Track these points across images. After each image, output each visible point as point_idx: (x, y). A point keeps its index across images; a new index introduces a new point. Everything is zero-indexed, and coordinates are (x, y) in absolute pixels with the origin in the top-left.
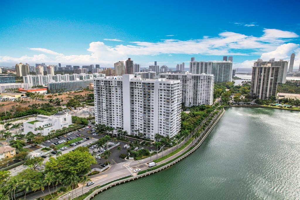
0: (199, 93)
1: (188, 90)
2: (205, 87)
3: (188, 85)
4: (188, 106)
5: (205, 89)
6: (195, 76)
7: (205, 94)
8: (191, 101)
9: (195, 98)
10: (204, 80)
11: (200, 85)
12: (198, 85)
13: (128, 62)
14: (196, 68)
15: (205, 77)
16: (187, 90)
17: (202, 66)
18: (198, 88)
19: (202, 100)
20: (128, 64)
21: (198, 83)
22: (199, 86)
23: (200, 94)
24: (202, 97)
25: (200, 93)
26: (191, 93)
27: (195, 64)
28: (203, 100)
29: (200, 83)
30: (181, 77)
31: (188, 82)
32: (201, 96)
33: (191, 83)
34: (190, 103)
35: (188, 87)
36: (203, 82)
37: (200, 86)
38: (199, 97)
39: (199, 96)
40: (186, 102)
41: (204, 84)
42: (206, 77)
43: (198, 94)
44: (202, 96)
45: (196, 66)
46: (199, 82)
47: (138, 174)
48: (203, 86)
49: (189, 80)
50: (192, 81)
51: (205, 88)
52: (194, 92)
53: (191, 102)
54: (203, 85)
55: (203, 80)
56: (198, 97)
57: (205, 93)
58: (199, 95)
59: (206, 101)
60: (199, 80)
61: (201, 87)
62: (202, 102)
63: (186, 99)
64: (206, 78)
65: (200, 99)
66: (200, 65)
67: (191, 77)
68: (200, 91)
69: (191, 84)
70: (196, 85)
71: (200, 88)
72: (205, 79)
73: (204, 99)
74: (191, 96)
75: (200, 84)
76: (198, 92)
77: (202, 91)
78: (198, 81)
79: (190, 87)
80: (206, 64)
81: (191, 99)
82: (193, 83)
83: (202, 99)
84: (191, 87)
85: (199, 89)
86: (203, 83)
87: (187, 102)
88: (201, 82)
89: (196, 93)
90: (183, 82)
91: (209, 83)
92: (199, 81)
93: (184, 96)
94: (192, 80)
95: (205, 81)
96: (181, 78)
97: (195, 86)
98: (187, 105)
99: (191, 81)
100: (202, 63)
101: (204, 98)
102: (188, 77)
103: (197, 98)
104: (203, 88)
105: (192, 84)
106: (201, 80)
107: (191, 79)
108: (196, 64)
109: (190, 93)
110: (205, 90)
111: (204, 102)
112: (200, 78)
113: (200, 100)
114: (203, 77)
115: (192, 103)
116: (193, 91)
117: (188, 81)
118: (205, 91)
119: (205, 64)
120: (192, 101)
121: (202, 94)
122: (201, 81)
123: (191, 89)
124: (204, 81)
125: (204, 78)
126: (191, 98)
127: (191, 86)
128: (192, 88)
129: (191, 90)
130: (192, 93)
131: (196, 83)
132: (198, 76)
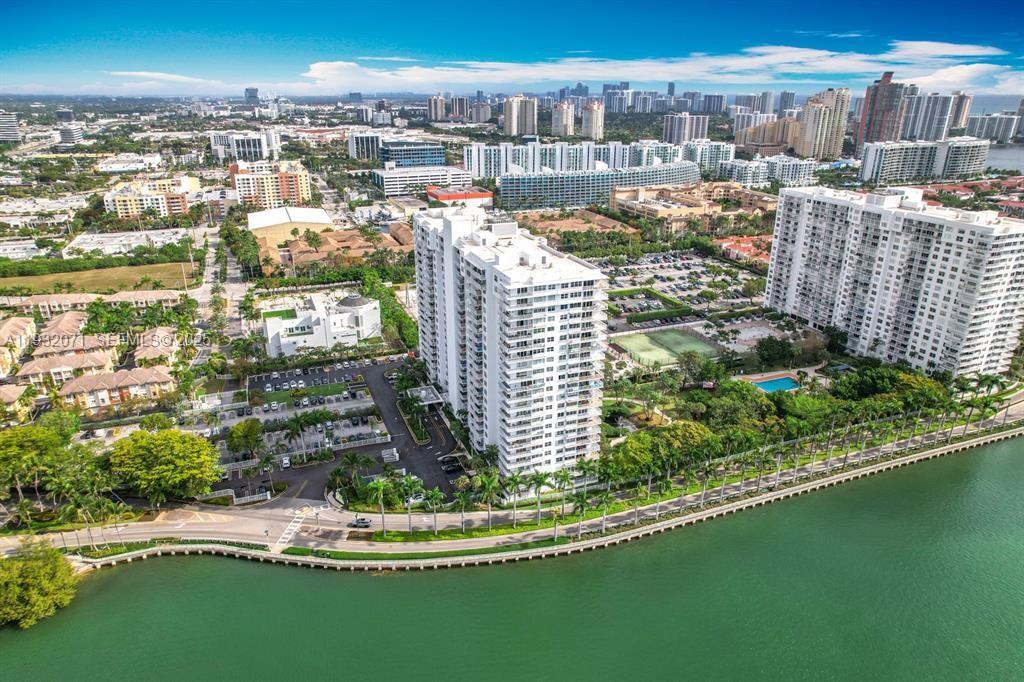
0: (926, 303)
1: (877, 281)
2: (957, 282)
3: (881, 259)
4: (865, 353)
5: (953, 294)
6: (920, 223)
7: (948, 315)
8: (884, 333)
9: (902, 327)
10: (959, 247)
11: (937, 269)
12: (929, 267)
13: (876, 88)
15: (966, 236)
16: (873, 281)
18: (926, 281)
19: (930, 343)
20: (879, 97)
21: (930, 259)
22: (932, 271)
23: (927, 312)
24: (933, 329)
25: (928, 305)
26: (889, 300)
28: (936, 341)
29: (939, 262)
30: (859, 216)
31: (884, 245)
32: (930, 324)
33: (899, 252)
34: (876, 341)
35: (879, 266)
36: (952, 256)
37: (935, 276)
38: (921, 323)
39: (920, 321)
40: (863, 334)
41: (954, 269)
42: (973, 233)
43: (919, 309)
44: (935, 322)
46: (932, 252)
47: (283, 552)
48: (946, 279)
49: (889, 236)
50: (906, 242)
51: (955, 290)
52: (903, 295)
53: (885, 337)
54: (948, 272)
55: (954, 250)
56: (915, 323)
57: (949, 311)
58: (921, 314)
59: (947, 353)
60: (934, 245)
61: (940, 281)
62: (929, 350)
63: (865, 321)
64: (971, 241)
65: (922, 333)
67: (901, 224)
68: (930, 298)
69: (898, 259)
70: (916, 264)
71: (934, 283)
72: (964, 243)
73: (942, 340)
74: (886, 313)
75: (935, 264)
76: (920, 302)
77: (940, 301)
78: (928, 248)
79: (891, 268)
81: (883, 326)
82: (906, 254)
83: (932, 336)
84: (895, 273)
85: (928, 286)
86: (950, 264)
87: (866, 332)
88: (941, 254)
89: (909, 304)
90: (863, 242)
91: (977, 268)
93: (857, 304)
94: (902, 238)
95: (964, 253)
96: (858, 222)
97: (914, 271)
98: (863, 347)
99: (901, 245)
101: (943, 333)
102: (885, 225)
103: (910, 326)
104: (944, 287)
105: (902, 256)
106: (943, 247)
107: (898, 234)
109: (886, 295)
110: (953, 297)
111: (938, 354)
112: (940, 235)
113: (920, 339)
114: (955, 234)
115: (884, 343)
116: (900, 288)
117: (885, 239)
118: (951, 304)
120: (890, 334)
121: (937, 315)
122: (942, 250)
123: (893, 279)
124: (959, 254)
125: (960, 239)
126: (885, 320)
127: (897, 266)
128: (898, 277)
129: (892, 286)
130: (894, 298)
131: (918, 257)
132: (933, 225)
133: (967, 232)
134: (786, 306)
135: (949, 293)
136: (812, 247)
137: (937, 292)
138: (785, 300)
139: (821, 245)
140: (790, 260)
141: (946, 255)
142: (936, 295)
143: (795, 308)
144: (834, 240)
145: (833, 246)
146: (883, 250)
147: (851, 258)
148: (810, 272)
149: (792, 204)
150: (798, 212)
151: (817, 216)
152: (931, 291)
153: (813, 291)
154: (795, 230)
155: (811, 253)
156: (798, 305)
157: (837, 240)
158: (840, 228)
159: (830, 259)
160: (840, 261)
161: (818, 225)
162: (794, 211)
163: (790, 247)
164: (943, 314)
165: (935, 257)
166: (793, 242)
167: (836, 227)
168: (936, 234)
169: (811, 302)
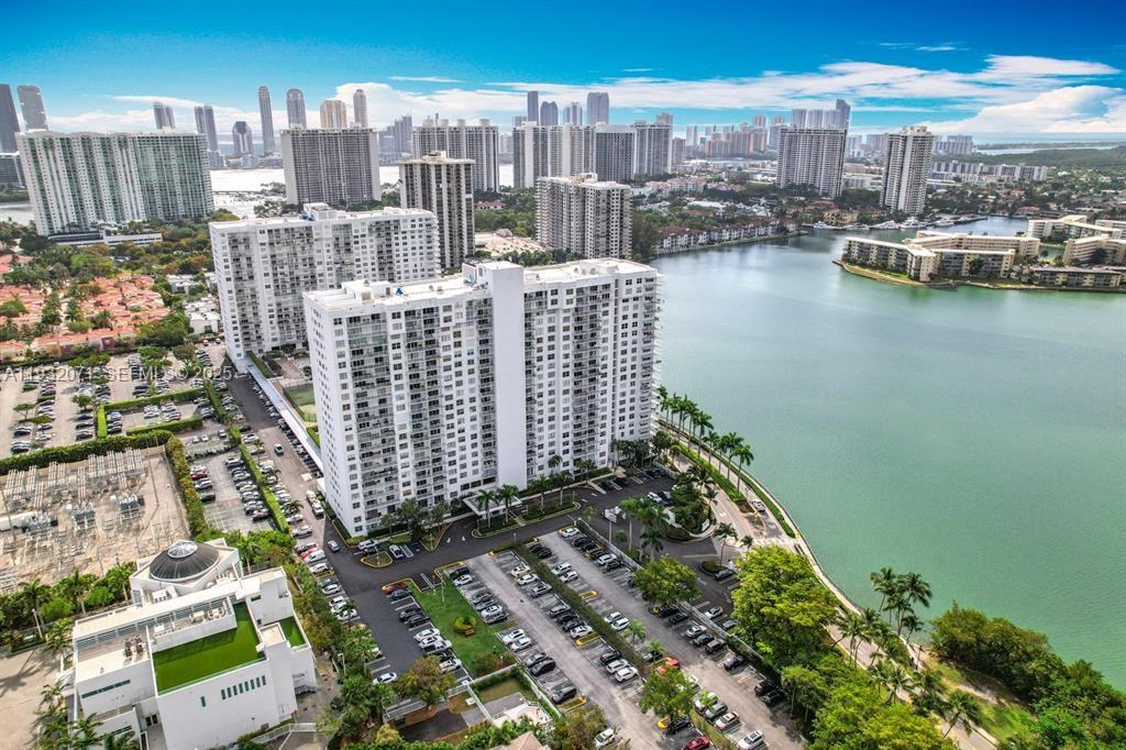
2: (418, 256)
3: (358, 260)
5: (419, 265)
6: (377, 223)
10: (413, 232)
11: (401, 253)
12: (395, 253)
14: (62, 166)
15: (417, 223)
17: (89, 156)
21: (394, 247)
22: (398, 256)
27: (52, 148)
29: (401, 247)
31: (357, 249)
33: (368, 250)
35: (358, 266)
36: (409, 240)
37: (402, 258)
41: (414, 248)
42: (421, 220)
45: (59, 152)
46: (394, 241)
48: (410, 257)
49: (359, 239)
50: (371, 241)
51: (419, 263)
54: (410, 252)
55: (409, 235)
60: (393, 236)
61: (406, 260)
64: (420, 226)
66: (78, 152)
67: (367, 227)
69: (369, 256)
70: (385, 254)
71: (402, 263)
72: (417, 228)
75: (398, 250)
78: (390, 240)
80: (105, 142)
82: (375, 249)
85: (399, 267)
86: (409, 246)
88: (401, 241)
90: (338, 251)
91: (429, 243)
92: (397, 238)
94: (367, 238)
95: (416, 235)
99: (368, 244)
100: (86, 141)
102: (356, 231)
104: (411, 264)
105: (372, 252)
106: (400, 236)
107: (365, 235)
108: (57, 144)
110: (419, 268)
112: (396, 227)
114: (409, 224)
117: (357, 243)
119: (103, 146)
122: (400, 238)
125: (413, 226)
127: (369, 261)
128: (374, 270)
131: (385, 249)
132: (389, 222)
133: (417, 220)
134: (264, 343)
136: (275, 275)
138: (259, 337)
139: (286, 269)
140: (254, 296)
141: (405, 241)
142: (407, 271)
143: (275, 340)
144: (300, 261)
145: (301, 267)
146: (357, 252)
147: (330, 269)
148: (282, 299)
149: (235, 241)
150: (247, 247)
151: (271, 244)
152: (402, 269)
153: (292, 315)
154: (250, 265)
155: (276, 281)
156: (278, 336)
157: (304, 260)
158: (303, 248)
159: (302, 279)
160: (313, 277)
161: (277, 252)
162: (242, 248)
163: (248, 285)
165: (397, 244)
166: (251, 278)
167: (299, 249)
168: (392, 228)
169: (293, 326)
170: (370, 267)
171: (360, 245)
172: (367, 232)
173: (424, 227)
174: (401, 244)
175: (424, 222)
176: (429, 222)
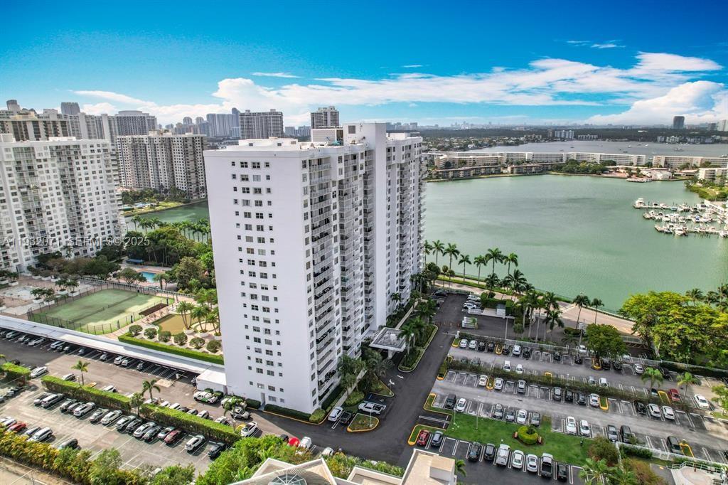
0: (86, 205)
1: (46, 203)
2: (98, 180)
3: (42, 184)
5: (100, 188)
6: (57, 147)
7: (102, 203)
9: (76, 227)
10: (91, 157)
11: (83, 177)
12: (76, 175)
18: (79, 188)
19: (98, 227)
21: (76, 172)
22: (80, 179)
23: (88, 208)
24: (97, 217)
25: (88, 203)
28: (102, 224)
29: (82, 171)
32: (94, 215)
33: (51, 174)
35: (43, 190)
36: (89, 165)
37: (84, 182)
38: (87, 218)
39: (85, 216)
41: (94, 172)
43: (82, 209)
44: (96, 212)
46: (75, 166)
48: (91, 181)
49: (41, 163)
50: (54, 165)
51: (99, 185)
54: (91, 176)
55: (88, 160)
56: (84, 219)
57: (102, 200)
58: (86, 211)
60: (74, 161)
61: (88, 184)
62: (100, 232)
65: (91, 223)
68: (87, 198)
69: (52, 180)
70: (68, 178)
71: (85, 187)
72: (96, 153)
73: (104, 220)
74: (60, 225)
75: (80, 174)
76: (82, 204)
77: (94, 197)
78: (71, 164)
79: (51, 189)
81: (62, 235)
82: (58, 173)
83: (98, 222)
85: (82, 190)
86: (90, 170)
88: (81, 166)
89: (75, 211)
92: (78, 163)
94: (49, 163)
95: (95, 159)
97: (68, 183)
99: (51, 168)
101: (104, 216)
103: (81, 223)
104: (93, 186)
105: (55, 177)
106: (81, 161)
110: (100, 190)
112: (76, 152)
114: (89, 149)
116: (63, 201)
117: (40, 167)
121: (95, 207)
122: (82, 163)
123: (56, 196)
124: (93, 162)
125: (92, 151)
126: (62, 230)
127: (54, 186)
128: (59, 194)
129: (57, 202)
130: (61, 210)
131: (67, 173)
132: (69, 147)
133: (95, 146)
135: (97, 189)
137: (89, 192)
141: (85, 165)
142: (90, 194)
146: (41, 177)
152: (86, 192)
164: (99, 204)
165: (79, 169)
168: (73, 153)
170: (55, 191)
171: (44, 169)
172: (49, 156)
173: (102, 152)
174: (82, 168)
175: (101, 148)
176: (105, 148)
